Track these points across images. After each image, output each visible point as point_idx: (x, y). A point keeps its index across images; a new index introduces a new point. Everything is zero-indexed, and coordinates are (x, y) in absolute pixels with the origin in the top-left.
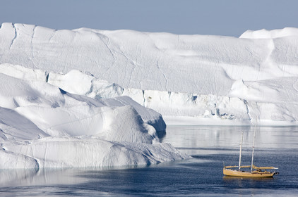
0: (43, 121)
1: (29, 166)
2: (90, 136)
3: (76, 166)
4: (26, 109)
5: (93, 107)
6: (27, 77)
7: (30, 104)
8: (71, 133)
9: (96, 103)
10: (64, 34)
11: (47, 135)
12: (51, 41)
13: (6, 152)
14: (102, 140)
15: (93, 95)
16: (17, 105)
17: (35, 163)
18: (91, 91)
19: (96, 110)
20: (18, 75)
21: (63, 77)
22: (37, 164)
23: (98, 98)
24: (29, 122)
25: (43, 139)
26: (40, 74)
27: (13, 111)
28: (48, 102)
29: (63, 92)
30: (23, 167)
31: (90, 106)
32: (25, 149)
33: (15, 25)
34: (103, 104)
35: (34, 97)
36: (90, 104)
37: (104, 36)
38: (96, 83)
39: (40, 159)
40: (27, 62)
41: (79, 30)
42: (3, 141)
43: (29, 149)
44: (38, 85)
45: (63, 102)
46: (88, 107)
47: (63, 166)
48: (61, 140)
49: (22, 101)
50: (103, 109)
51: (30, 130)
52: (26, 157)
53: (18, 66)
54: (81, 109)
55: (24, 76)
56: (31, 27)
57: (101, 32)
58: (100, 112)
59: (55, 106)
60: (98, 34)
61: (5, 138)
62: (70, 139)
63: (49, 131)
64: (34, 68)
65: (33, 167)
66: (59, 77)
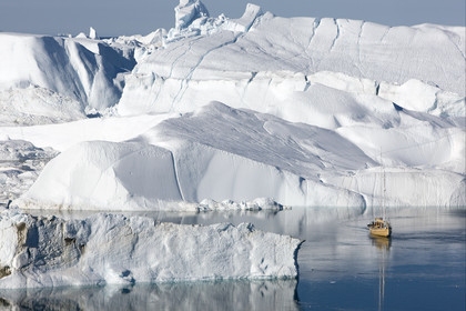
0: (372, 145)
1: (353, 203)
2: (434, 167)
3: (414, 205)
4: (350, 130)
5: (438, 129)
6: (351, 88)
7: (355, 123)
8: (408, 162)
9: (442, 123)
10: (401, 32)
11: (376, 164)
12: (384, 42)
13: (324, 185)
14: (449, 171)
15: (437, 113)
16: (339, 125)
17: (360, 200)
18: (435, 107)
19: (441, 132)
20: (341, 86)
21: (398, 89)
22: (364, 201)
23: (444, 116)
24: (354, 147)
25: (372, 169)
26: (368, 84)
27: (334, 133)
28: (378, 120)
29: (398, 108)
30: (345, 205)
31: (434, 127)
32: (348, 181)
33: (338, 21)
34: (451, 124)
35: (360, 114)
36: (434, 124)
37: (454, 35)
38: (441, 96)
39: (368, 195)
40: (352, 69)
41: (421, 26)
42: (320, 171)
43: (354, 181)
44: (365, 99)
45: (398, 121)
46: (430, 129)
47: (397, 204)
48: (395, 170)
49: (345, 120)
50: (450, 130)
51: (355, 157)
52: (349, 192)
53: (340, 75)
54: (422, 130)
55: (348, 87)
56: (359, 22)
57: (450, 29)
58: (448, 136)
59: (387, 126)
60: (446, 32)
61: (322, 167)
62: (407, 170)
63: (379, 159)
64: (361, 76)
65: (358, 205)
66: (393, 89)
